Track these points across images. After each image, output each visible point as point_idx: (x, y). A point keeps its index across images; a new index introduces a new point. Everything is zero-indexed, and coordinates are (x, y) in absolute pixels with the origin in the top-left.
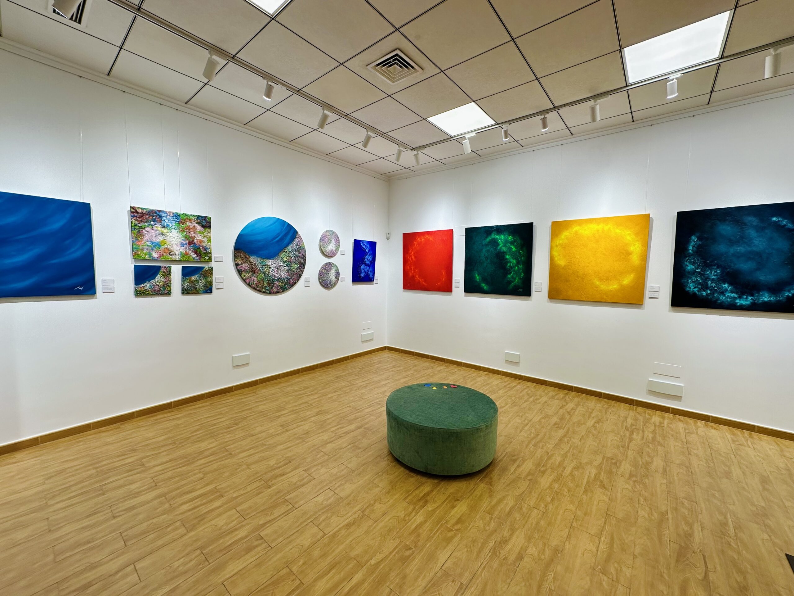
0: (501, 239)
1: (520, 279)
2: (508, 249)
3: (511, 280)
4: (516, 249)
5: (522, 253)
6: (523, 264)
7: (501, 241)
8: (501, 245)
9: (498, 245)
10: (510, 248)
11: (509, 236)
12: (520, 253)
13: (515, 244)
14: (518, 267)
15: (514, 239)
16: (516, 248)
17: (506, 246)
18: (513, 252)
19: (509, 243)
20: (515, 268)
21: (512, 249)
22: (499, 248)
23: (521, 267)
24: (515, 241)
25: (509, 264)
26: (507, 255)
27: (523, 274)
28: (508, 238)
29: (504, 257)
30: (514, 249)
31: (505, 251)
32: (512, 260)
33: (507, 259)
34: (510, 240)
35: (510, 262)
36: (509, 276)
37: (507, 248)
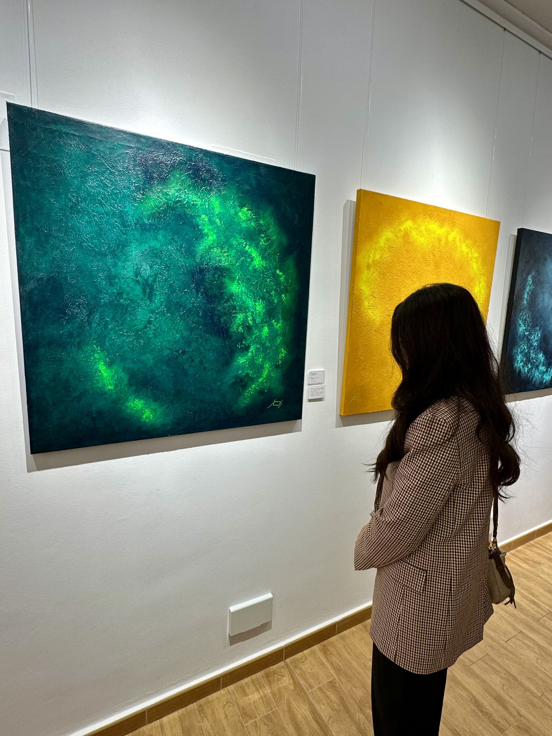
0: (209, 212)
1: (277, 366)
2: (237, 259)
3: (247, 374)
4: (263, 263)
5: (282, 279)
6: (284, 319)
7: (211, 222)
8: (211, 238)
9: (200, 235)
10: (244, 253)
11: (242, 206)
12: (275, 276)
13: (262, 242)
14: (271, 326)
15: (256, 221)
16: (263, 258)
17: (231, 246)
18: (255, 270)
19: (240, 233)
20: (261, 331)
21: (252, 259)
22: (201, 248)
23: (278, 325)
24: (260, 232)
25: (240, 317)
26: (233, 279)
27: (283, 353)
28: (236, 214)
29: (221, 286)
30: (258, 262)
31: (225, 263)
32: (250, 302)
33: (232, 295)
34: (244, 225)
35: (244, 309)
36: (241, 360)
37: (233, 252)
